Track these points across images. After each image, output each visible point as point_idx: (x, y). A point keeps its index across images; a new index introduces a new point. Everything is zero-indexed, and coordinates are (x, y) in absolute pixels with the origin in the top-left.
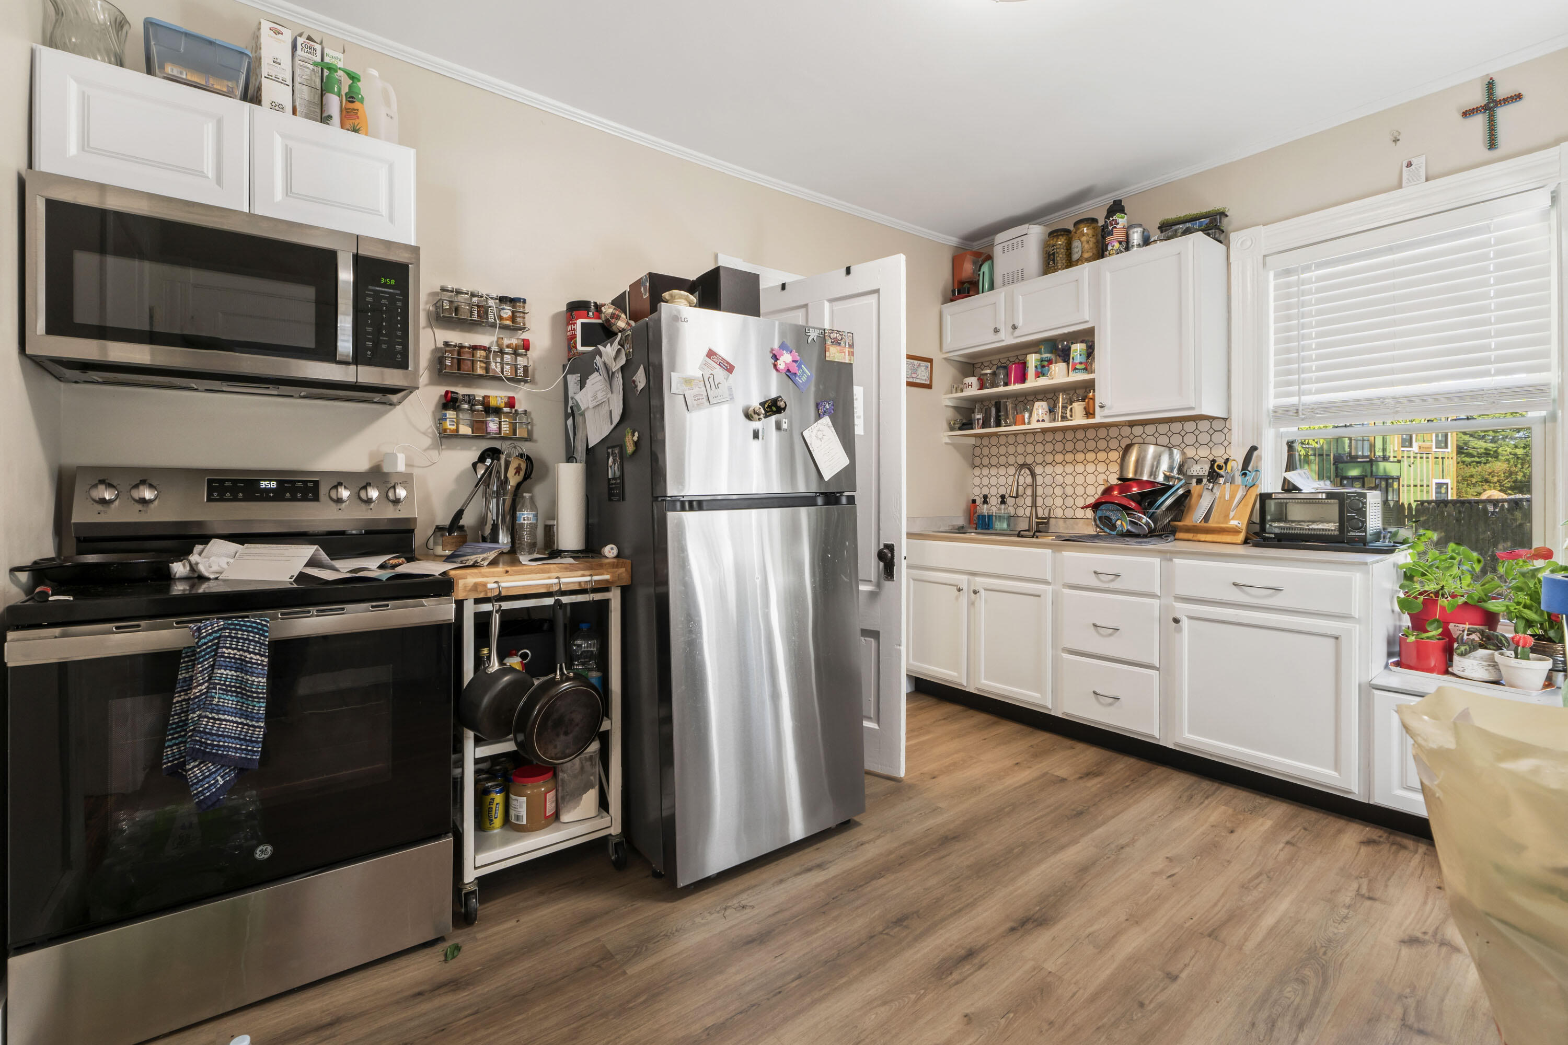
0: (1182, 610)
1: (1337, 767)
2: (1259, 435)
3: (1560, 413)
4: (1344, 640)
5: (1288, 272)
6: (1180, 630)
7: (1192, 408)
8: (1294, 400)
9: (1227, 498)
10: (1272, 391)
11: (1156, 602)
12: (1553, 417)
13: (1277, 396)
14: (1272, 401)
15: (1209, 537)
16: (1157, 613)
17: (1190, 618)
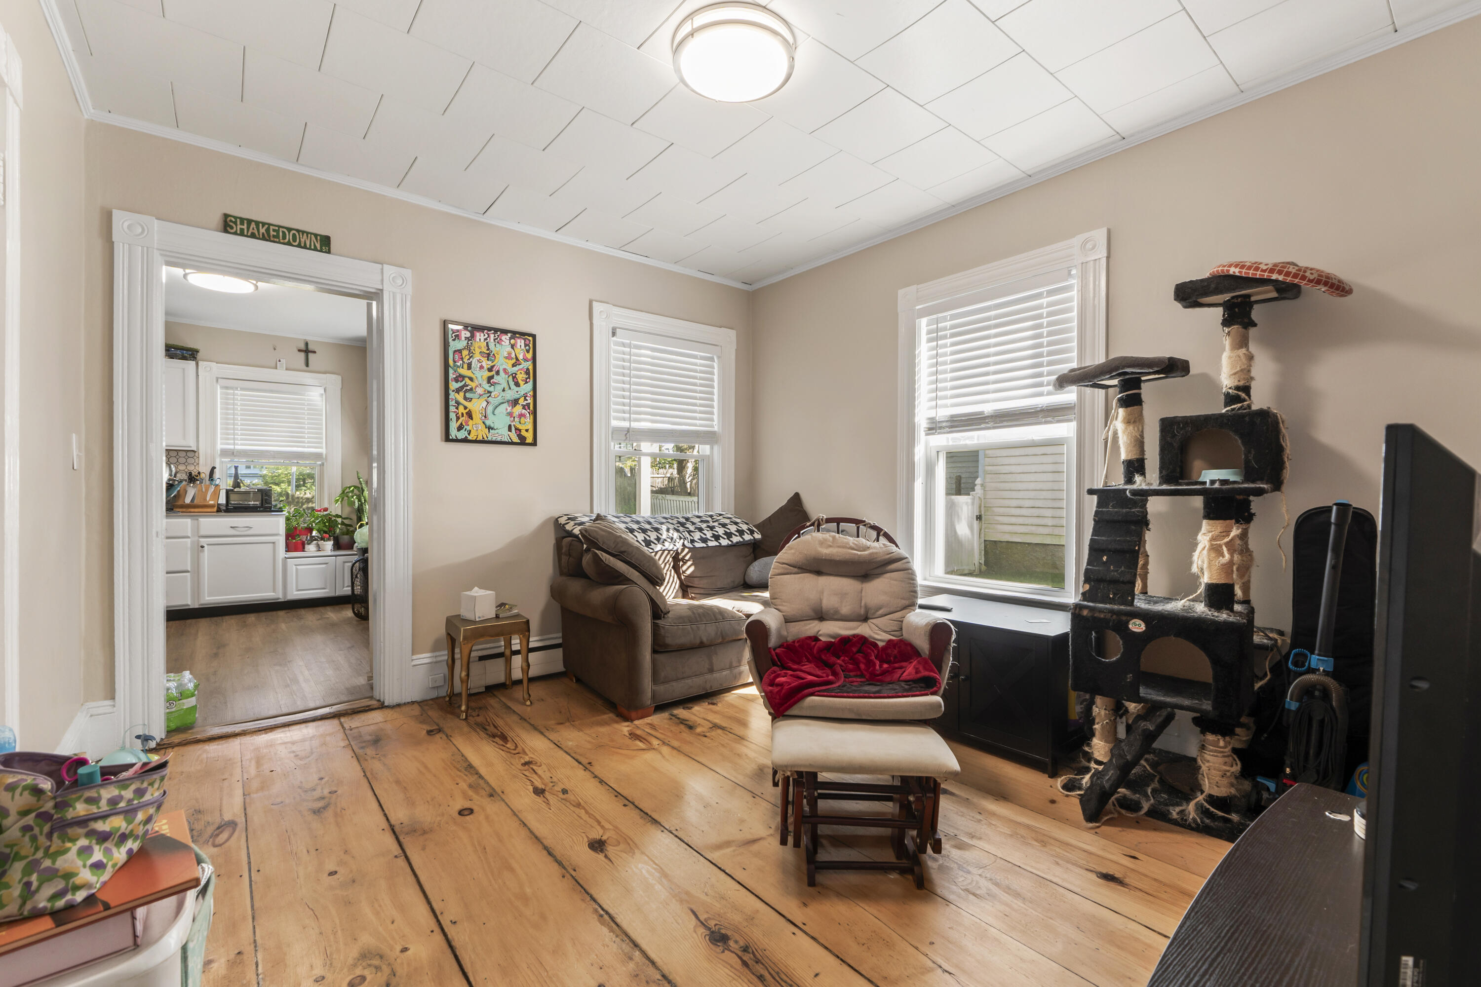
0: (203, 541)
1: (274, 591)
2: (214, 461)
3: (325, 464)
4: (277, 543)
5: (227, 388)
6: (203, 551)
7: (190, 447)
8: (232, 447)
9: (204, 490)
10: (219, 441)
11: (189, 540)
12: (323, 464)
13: (222, 444)
14: (219, 446)
15: (196, 510)
16: (189, 545)
17: (208, 545)
